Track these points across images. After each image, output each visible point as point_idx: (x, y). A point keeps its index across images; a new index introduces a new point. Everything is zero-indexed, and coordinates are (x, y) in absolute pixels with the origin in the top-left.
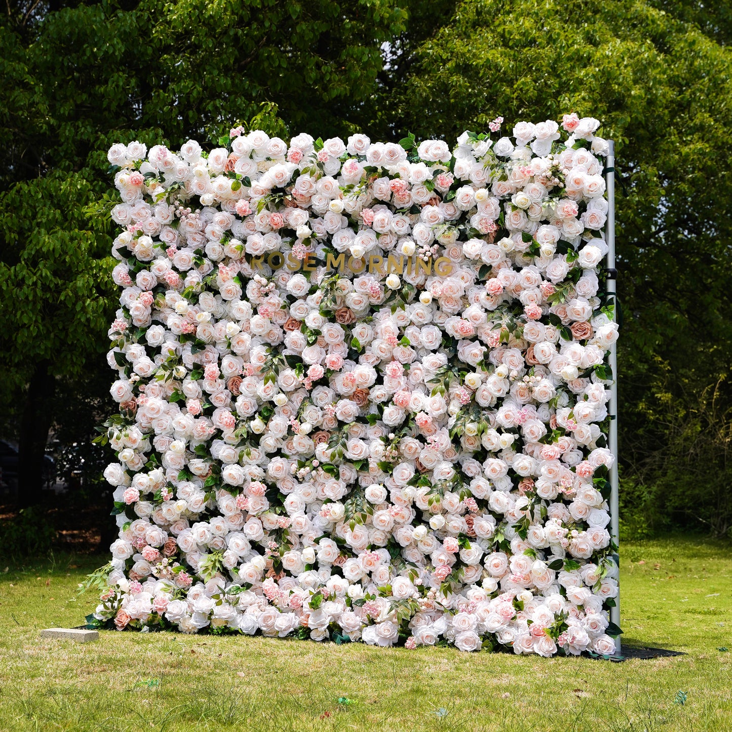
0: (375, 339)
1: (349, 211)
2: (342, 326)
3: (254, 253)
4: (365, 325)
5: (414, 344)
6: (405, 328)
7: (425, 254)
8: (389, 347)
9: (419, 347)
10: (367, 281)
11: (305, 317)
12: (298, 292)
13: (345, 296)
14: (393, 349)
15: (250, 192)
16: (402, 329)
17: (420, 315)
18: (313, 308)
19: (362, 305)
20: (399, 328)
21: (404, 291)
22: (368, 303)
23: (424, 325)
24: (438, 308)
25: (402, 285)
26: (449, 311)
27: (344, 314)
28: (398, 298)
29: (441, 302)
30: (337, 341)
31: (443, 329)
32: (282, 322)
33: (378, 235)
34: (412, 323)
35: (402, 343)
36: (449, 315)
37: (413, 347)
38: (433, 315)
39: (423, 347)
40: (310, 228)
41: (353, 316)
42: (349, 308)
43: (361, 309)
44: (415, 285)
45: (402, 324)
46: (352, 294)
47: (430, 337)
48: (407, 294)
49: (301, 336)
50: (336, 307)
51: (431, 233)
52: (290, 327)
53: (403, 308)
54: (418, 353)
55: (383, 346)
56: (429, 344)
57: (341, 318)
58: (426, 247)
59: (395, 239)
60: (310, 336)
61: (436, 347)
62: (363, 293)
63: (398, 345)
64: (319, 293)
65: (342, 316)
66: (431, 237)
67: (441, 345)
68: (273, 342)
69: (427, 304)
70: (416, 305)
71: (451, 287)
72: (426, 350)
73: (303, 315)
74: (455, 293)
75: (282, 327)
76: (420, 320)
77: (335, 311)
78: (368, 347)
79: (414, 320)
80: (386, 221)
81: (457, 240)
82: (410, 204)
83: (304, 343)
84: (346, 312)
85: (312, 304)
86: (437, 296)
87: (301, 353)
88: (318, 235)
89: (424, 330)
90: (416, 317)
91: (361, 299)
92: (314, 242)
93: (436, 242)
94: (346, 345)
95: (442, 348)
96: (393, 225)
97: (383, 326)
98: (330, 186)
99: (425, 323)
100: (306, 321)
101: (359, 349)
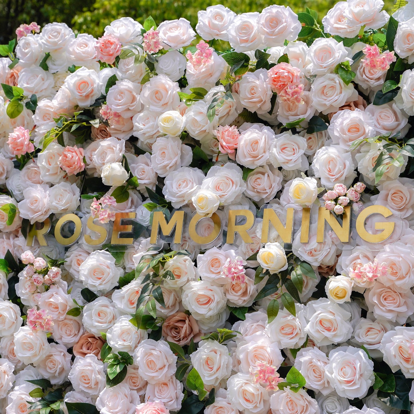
0: (234, 373)
1: (194, 133)
2: (174, 348)
3: (33, 218)
4: (216, 345)
5: (314, 386)
6: (295, 351)
7: (336, 200)
8: (262, 389)
9: (325, 393)
10: (221, 257)
11: (106, 330)
12: (97, 283)
13: (181, 288)
14: (270, 394)
15: (36, 118)
16: (289, 354)
17: (327, 325)
18: (123, 313)
19: (213, 305)
20: (282, 351)
21: (293, 275)
22: (223, 303)
23: (335, 346)
24: (364, 314)
25: (290, 264)
26: (389, 316)
27: (179, 325)
28: (282, 289)
29: (372, 299)
30: (160, 376)
31: (374, 356)
32: (70, 339)
33: (246, 171)
34: (309, 342)
35: (289, 384)
36: (388, 326)
37: (311, 393)
38: (354, 327)
39: (334, 393)
40: (127, 169)
41: (196, 329)
42: (188, 313)
43: (211, 313)
44: (315, 264)
45: (289, 343)
46: (193, 283)
47: (348, 370)
48: (300, 282)
49: (99, 366)
50: (164, 312)
51: (348, 163)
52: (84, 350)
53: (292, 310)
54: (321, 407)
55: (250, 389)
56: (345, 387)
57: (174, 333)
58: (339, 189)
59: (279, 179)
60: (112, 365)
61: (361, 394)
62: (214, 282)
63: (281, 387)
64: (135, 285)
65: (176, 328)
66: (349, 171)
67: (371, 390)
68: (54, 377)
69: (342, 301)
70: (319, 304)
71: (393, 265)
72: (340, 399)
73: (104, 326)
74: (400, 278)
75: (70, 351)
76: (327, 334)
77: (164, 319)
78: (222, 390)
79: (315, 336)
80: (262, 144)
81: (402, 175)
82: (309, 115)
83: (102, 378)
84: (183, 321)
85: (121, 305)
86: (362, 285)
87: (94, 398)
88: (139, 181)
89: (336, 355)
90: (319, 328)
91: (209, 294)
92: (133, 195)
93: (358, 178)
94: (180, 386)
95: (374, 396)
96: (275, 151)
97: (251, 347)
98: (163, 92)
99: (337, 340)
100: (108, 335)
101: (201, 393)
